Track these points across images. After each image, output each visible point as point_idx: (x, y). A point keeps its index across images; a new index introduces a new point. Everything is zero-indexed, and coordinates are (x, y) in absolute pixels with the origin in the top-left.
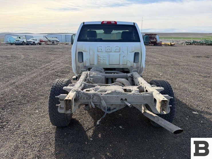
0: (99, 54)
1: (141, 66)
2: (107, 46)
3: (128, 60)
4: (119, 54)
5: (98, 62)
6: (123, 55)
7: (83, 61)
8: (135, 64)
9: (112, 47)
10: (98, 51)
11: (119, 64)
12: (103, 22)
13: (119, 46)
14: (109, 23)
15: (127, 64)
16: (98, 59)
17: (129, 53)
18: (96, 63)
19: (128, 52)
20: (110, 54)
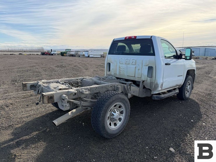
0: (121, 65)
1: (156, 82)
2: (126, 59)
3: (142, 73)
4: (135, 66)
5: (119, 72)
6: (138, 68)
7: (110, 70)
8: (149, 79)
9: (129, 60)
10: (120, 63)
11: (135, 77)
12: (126, 37)
13: (135, 59)
14: (130, 38)
15: (142, 77)
16: (120, 70)
17: (144, 67)
18: (118, 73)
19: (143, 65)
20: (128, 66)
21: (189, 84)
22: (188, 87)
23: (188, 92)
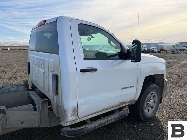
0: (35, 67)
2: (37, 57)
4: (44, 71)
6: (46, 75)
8: (55, 97)
9: (40, 60)
11: (44, 89)
15: (50, 92)
18: (34, 79)
19: (50, 71)
20: (39, 69)
21: (154, 97)
22: (150, 102)
23: (152, 107)
